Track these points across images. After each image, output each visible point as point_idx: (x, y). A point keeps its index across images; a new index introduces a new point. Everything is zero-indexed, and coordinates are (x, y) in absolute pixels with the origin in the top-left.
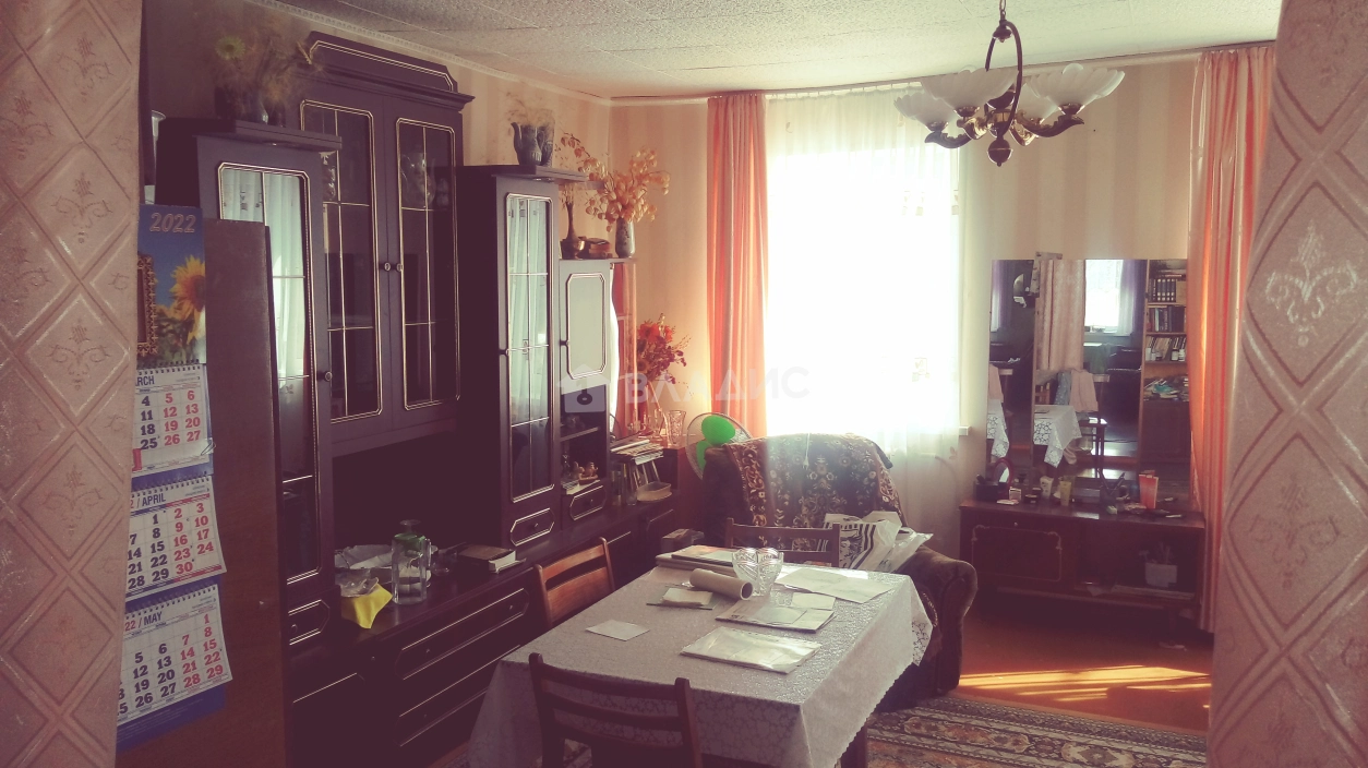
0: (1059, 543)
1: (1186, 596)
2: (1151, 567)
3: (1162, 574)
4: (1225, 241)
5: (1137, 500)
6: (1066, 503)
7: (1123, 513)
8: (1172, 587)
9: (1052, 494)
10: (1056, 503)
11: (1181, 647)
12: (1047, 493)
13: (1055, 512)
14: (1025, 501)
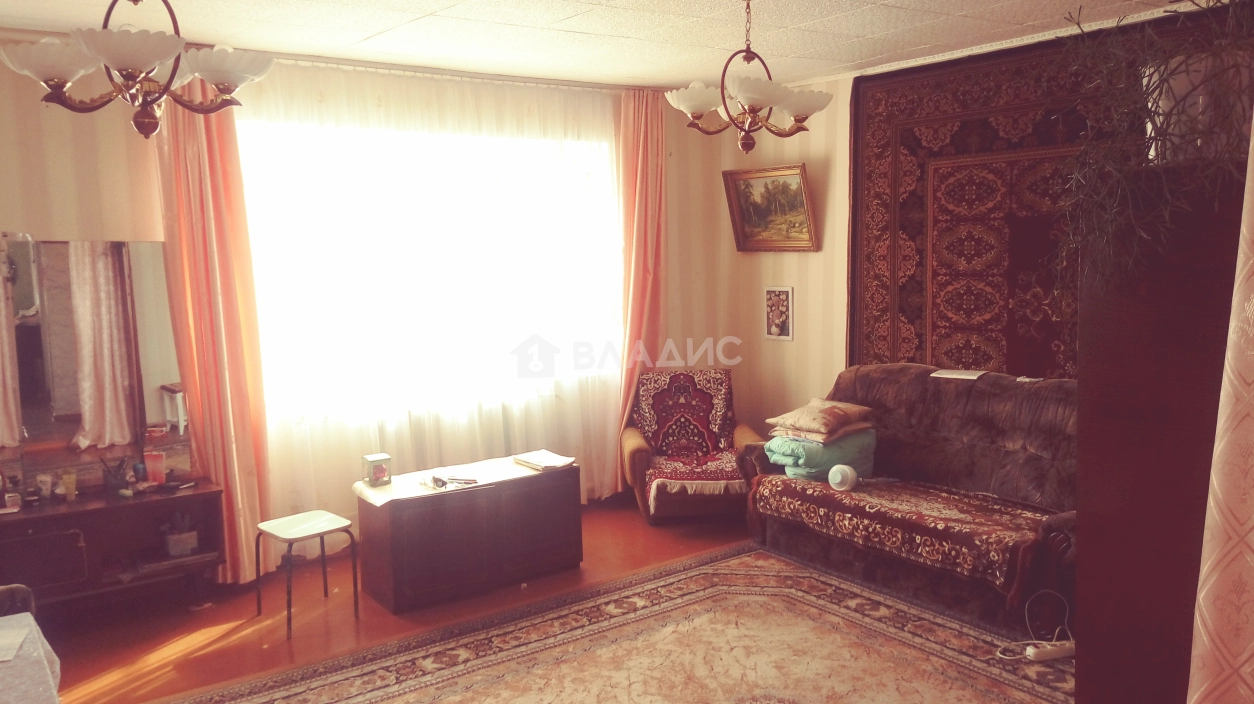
0: (82, 537)
1: (211, 556)
2: (172, 539)
3: (183, 542)
4: (200, 225)
5: (145, 479)
6: (72, 497)
7: (138, 494)
8: (194, 552)
9: (53, 492)
10: (62, 499)
11: (210, 604)
12: (46, 491)
13: (63, 509)
14: (26, 505)
